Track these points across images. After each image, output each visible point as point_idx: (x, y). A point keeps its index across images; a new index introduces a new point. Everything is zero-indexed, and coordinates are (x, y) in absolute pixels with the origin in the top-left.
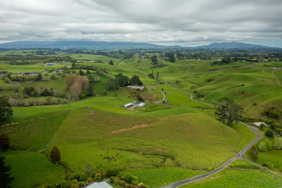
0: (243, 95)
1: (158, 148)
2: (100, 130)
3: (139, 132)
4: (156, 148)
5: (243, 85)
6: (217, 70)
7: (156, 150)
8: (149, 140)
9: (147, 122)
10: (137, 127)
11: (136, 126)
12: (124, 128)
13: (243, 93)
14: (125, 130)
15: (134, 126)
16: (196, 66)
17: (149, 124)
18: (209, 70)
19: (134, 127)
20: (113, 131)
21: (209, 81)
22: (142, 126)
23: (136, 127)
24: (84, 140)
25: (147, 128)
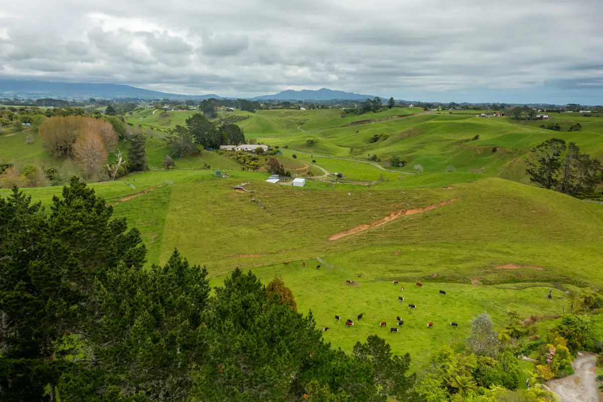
0: (495, 155)
1: (506, 264)
2: (293, 235)
3: (413, 229)
4: (501, 264)
5: (476, 138)
6: (369, 121)
7: (503, 269)
8: (459, 247)
9: (418, 204)
10: (396, 217)
11: (393, 217)
12: (362, 224)
13: (494, 150)
14: (365, 228)
15: (389, 215)
16: (308, 120)
17: (424, 208)
18: (352, 123)
19: (387, 218)
20: (332, 235)
21: (375, 139)
22: (409, 213)
23: (393, 219)
24: (272, 265)
25: (427, 217)
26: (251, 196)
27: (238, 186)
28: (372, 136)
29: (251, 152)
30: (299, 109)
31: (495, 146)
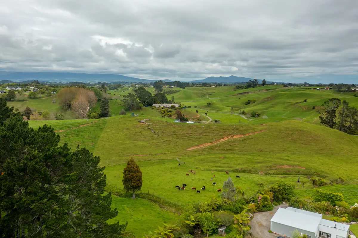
0: (314, 110)
1: (284, 165)
2: (167, 146)
3: (235, 145)
4: (280, 165)
5: (305, 101)
6: (248, 93)
7: (281, 168)
8: (259, 156)
9: (241, 133)
10: (227, 139)
11: (226, 139)
12: (207, 142)
13: (314, 108)
14: (208, 144)
15: (223, 138)
16: (214, 92)
17: (244, 135)
18: (238, 94)
19: (222, 140)
20: (190, 147)
21: (248, 103)
22: (235, 137)
23: (225, 140)
24: (150, 161)
25: (245, 139)
26: (148, 126)
27: (142, 121)
28: (247, 101)
29: (168, 107)
30: (211, 87)
31: (314, 105)
